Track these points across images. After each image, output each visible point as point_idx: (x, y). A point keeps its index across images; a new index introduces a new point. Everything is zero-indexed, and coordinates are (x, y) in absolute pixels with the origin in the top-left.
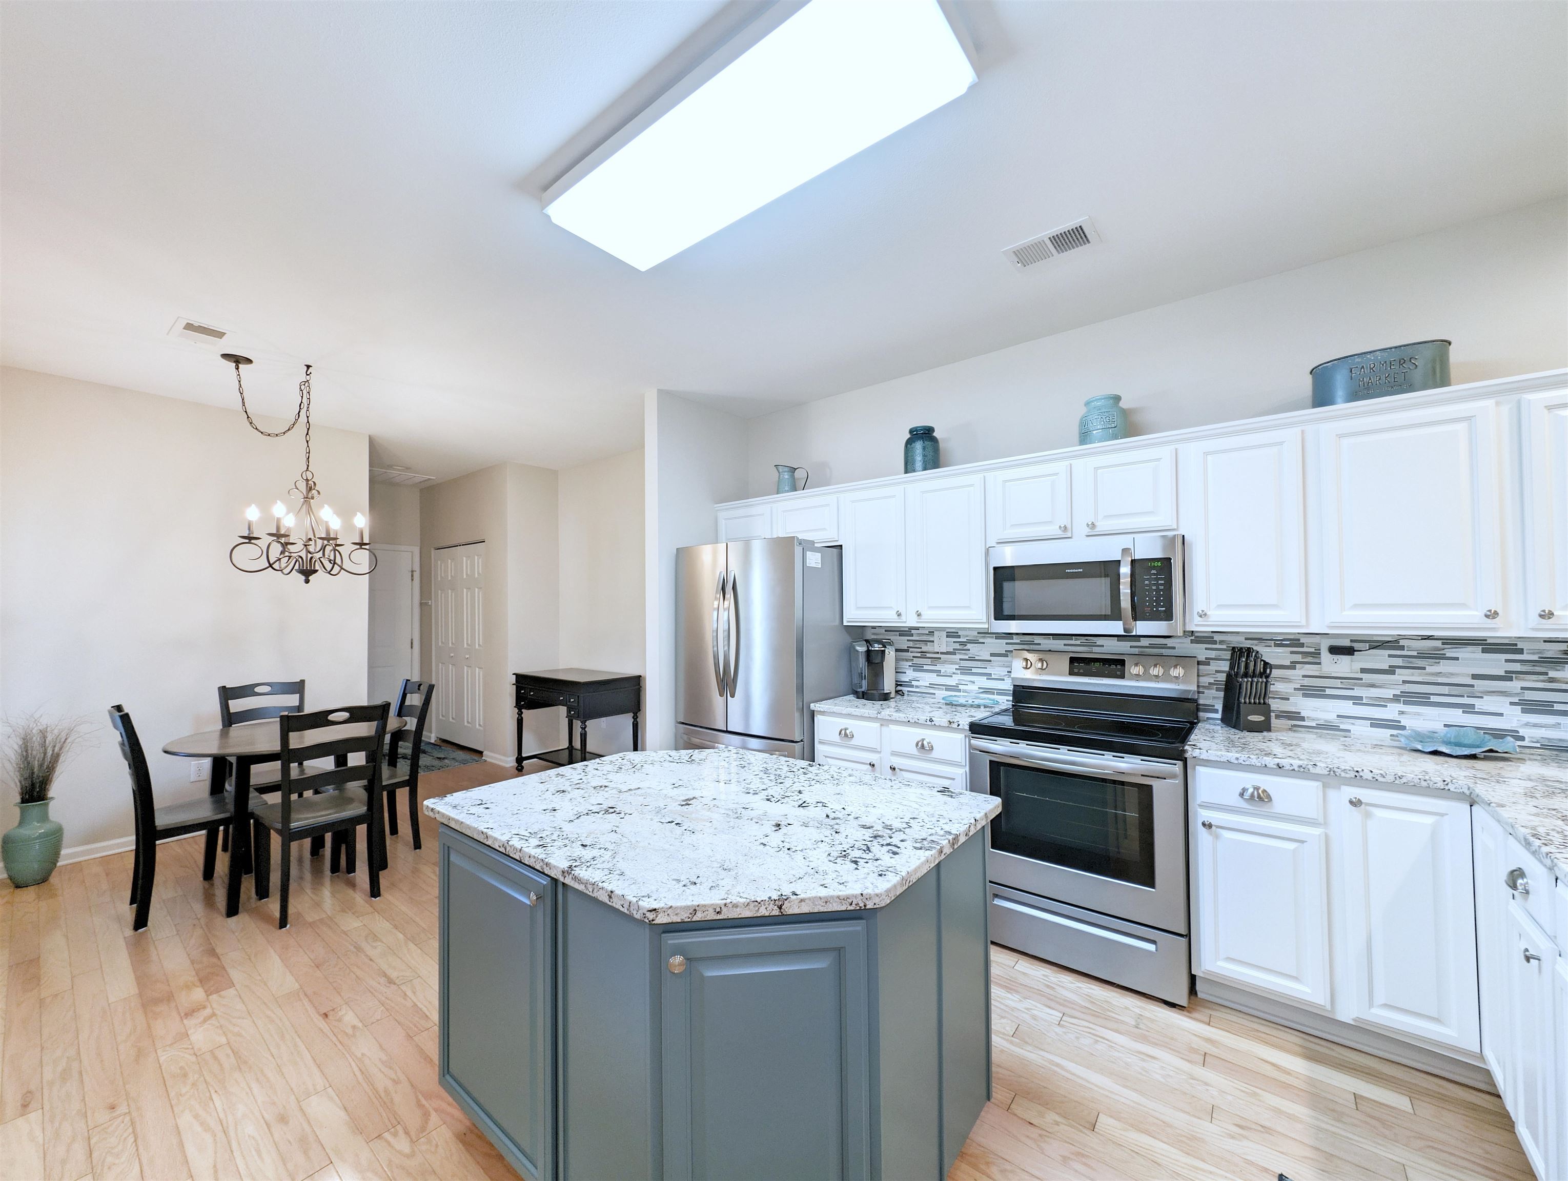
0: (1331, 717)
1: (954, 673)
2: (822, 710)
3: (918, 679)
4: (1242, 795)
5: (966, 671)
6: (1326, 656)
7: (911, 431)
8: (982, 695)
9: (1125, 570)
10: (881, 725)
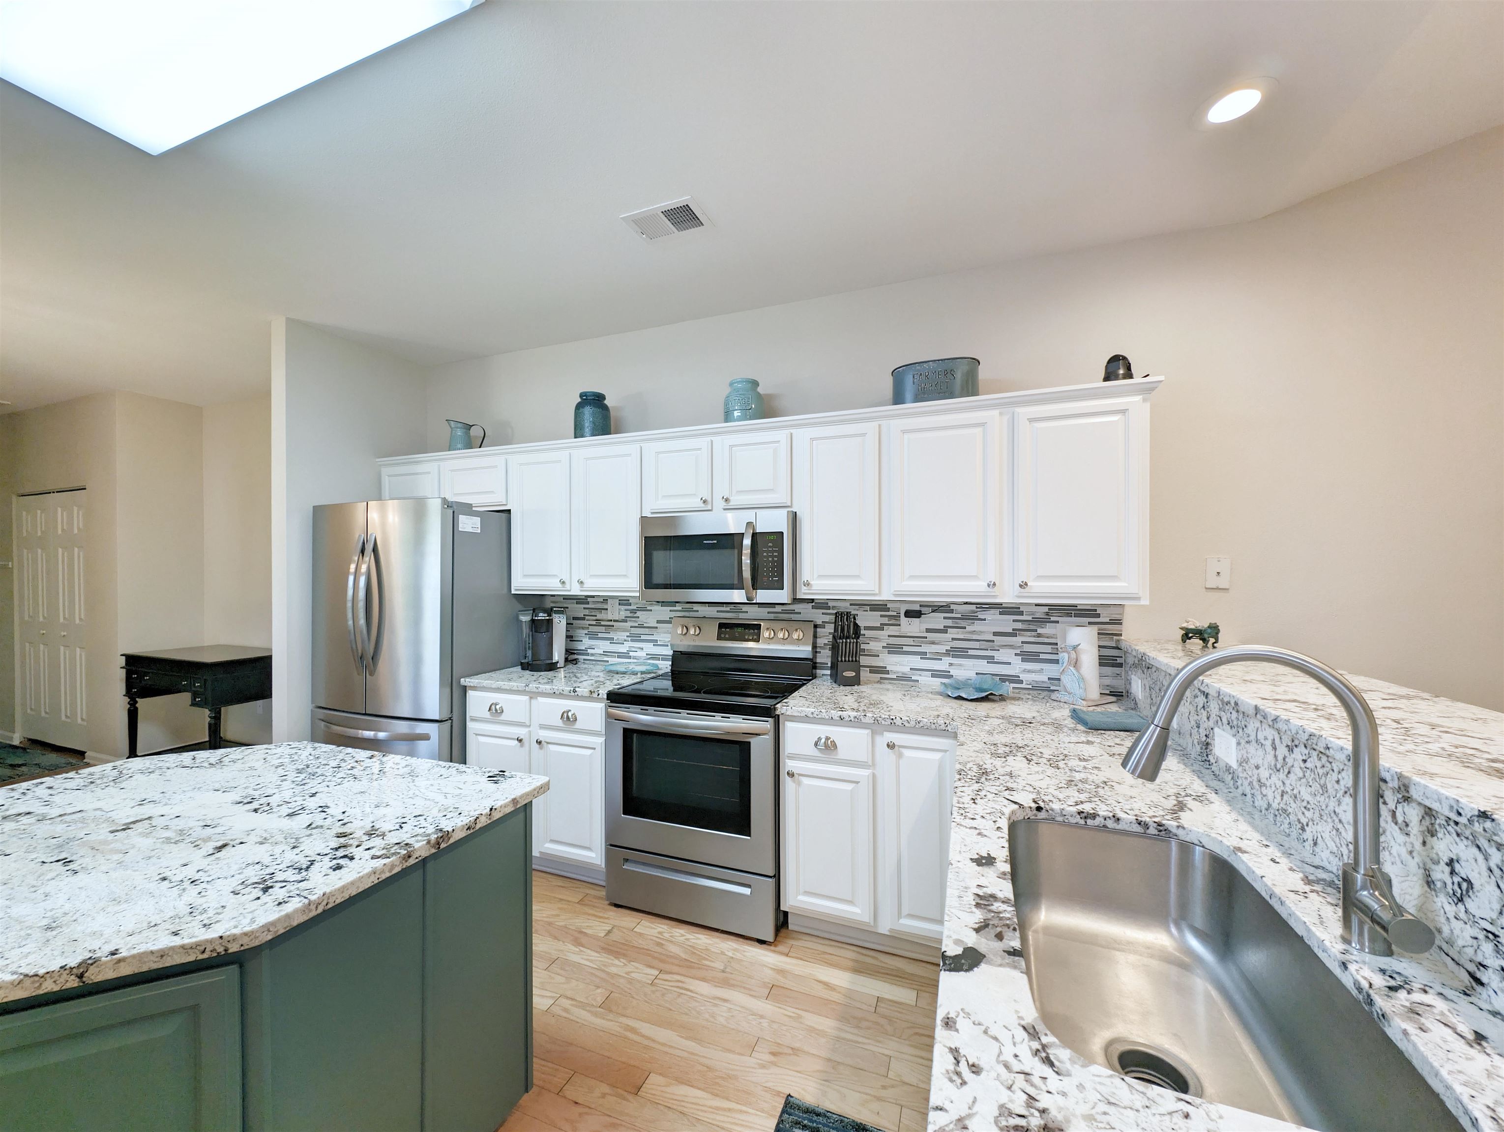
0: (906, 669)
1: (625, 641)
2: (472, 685)
3: (593, 647)
4: (816, 744)
5: (635, 638)
6: (904, 620)
7: (581, 396)
8: (649, 661)
9: (747, 542)
10: (531, 698)
